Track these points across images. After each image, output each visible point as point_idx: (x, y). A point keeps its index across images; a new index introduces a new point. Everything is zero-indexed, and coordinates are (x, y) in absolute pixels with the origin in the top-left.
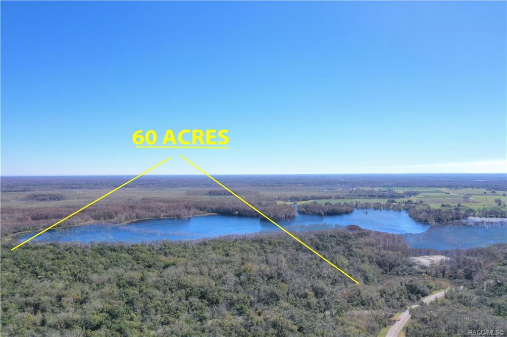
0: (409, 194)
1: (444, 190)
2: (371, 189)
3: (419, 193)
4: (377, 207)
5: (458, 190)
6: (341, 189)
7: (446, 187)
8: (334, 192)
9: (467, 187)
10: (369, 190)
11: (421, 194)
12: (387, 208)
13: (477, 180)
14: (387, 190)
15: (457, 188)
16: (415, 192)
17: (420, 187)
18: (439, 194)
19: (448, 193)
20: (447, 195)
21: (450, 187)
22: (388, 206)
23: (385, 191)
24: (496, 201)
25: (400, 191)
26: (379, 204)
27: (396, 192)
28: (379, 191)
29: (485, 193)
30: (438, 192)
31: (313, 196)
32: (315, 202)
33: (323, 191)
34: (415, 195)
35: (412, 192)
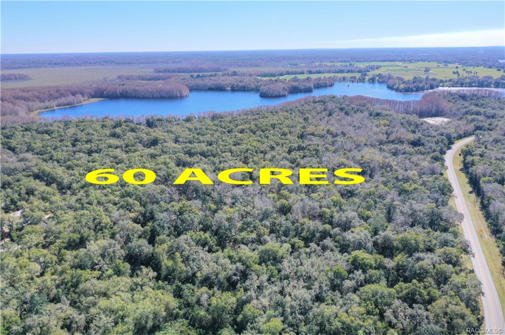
0: (372, 68)
1: (400, 64)
2: (332, 64)
4: (353, 80)
5: (412, 64)
7: (399, 61)
8: (299, 68)
9: (418, 61)
10: (332, 65)
11: (382, 68)
13: (421, 54)
14: (348, 65)
15: (410, 61)
16: (377, 66)
17: (375, 61)
18: (398, 68)
19: (407, 67)
20: (405, 68)
21: (403, 61)
22: (364, 80)
25: (362, 66)
26: (355, 78)
27: (358, 66)
28: (341, 65)
29: (438, 66)
31: (287, 71)
32: (296, 77)
33: (288, 67)
34: (377, 68)
35: (374, 66)
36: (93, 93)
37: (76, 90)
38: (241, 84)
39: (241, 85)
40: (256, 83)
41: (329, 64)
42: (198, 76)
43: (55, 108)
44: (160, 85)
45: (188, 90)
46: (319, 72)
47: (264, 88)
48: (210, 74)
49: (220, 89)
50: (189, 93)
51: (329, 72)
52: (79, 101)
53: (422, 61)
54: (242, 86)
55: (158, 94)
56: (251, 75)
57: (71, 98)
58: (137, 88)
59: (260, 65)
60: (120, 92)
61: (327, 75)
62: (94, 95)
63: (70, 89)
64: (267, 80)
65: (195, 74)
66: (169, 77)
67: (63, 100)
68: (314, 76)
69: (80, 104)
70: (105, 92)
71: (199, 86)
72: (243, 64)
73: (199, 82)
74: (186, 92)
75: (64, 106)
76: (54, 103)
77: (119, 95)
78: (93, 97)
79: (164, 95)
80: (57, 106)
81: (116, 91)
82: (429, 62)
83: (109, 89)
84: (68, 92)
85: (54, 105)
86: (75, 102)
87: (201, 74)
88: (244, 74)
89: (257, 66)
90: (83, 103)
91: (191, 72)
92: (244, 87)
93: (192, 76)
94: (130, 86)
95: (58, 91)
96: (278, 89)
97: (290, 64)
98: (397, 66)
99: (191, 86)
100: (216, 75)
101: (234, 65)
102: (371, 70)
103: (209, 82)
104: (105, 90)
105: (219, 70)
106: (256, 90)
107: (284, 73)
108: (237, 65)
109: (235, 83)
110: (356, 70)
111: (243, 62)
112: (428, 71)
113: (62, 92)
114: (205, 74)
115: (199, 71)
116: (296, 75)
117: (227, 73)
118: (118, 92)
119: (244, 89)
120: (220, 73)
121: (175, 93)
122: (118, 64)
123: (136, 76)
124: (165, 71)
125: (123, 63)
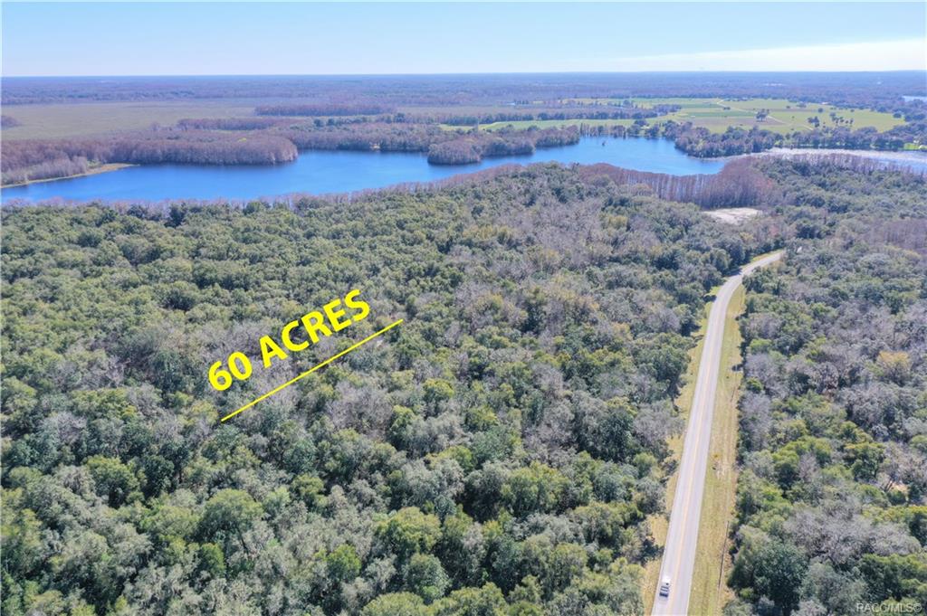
0: (664, 110)
1: (719, 102)
2: (594, 101)
3: (679, 107)
4: (618, 133)
5: (741, 102)
6: (541, 102)
7: (721, 97)
9: (755, 97)
10: (592, 104)
11: (683, 110)
12: (634, 133)
13: (767, 85)
14: (622, 104)
15: (740, 98)
16: (673, 106)
17: (676, 96)
18: (713, 110)
19: (729, 108)
20: (726, 111)
21: (727, 96)
22: (637, 132)
23: (619, 106)
24: (811, 121)
25: (646, 105)
26: (619, 128)
27: (639, 106)
28: (609, 104)
29: (788, 107)
30: (711, 106)
31: (501, 115)
32: (510, 126)
33: (509, 106)
34: (673, 111)
35: (667, 105)
36: (112, 154)
37: (80, 148)
38: (401, 139)
39: (398, 141)
41: (587, 101)
42: (330, 122)
43: (28, 182)
44: (243, 140)
45: (296, 150)
46: (560, 117)
47: (437, 148)
48: (352, 118)
49: (359, 148)
50: (297, 154)
51: (580, 116)
52: (77, 169)
53: (762, 96)
54: (400, 143)
55: (234, 156)
56: (430, 121)
57: (63, 164)
58: (197, 145)
59: (458, 103)
60: (163, 152)
61: (569, 123)
62: (113, 158)
63: (67, 145)
64: (453, 131)
65: (325, 119)
66: (271, 124)
67: (46, 167)
68: (543, 125)
69: (80, 175)
70: (134, 152)
71: (322, 141)
72: (428, 100)
73: (323, 134)
74: (289, 152)
75: (48, 178)
76: (26, 173)
77: (161, 158)
78: (111, 161)
79: (245, 158)
80: (30, 178)
81: (155, 151)
82: (774, 98)
83: (141, 146)
84: (62, 152)
85: (26, 177)
86: (70, 172)
87: (336, 118)
88: (418, 121)
89: (452, 103)
90: (87, 173)
91: (318, 115)
92: (405, 144)
93: (318, 123)
94: (187, 141)
95: (41, 149)
96: (462, 149)
97: (515, 101)
99: (307, 140)
100: (365, 120)
101: (410, 102)
102: (659, 114)
103: (339, 135)
104: (136, 148)
105: (376, 111)
106: (421, 150)
107: (494, 118)
108: (415, 102)
109: (388, 137)
110: (631, 114)
111: (428, 97)
112: (764, 116)
113: (49, 150)
114: (344, 118)
115: (339, 113)
116: (510, 123)
117: (386, 118)
118: (159, 152)
119: (405, 149)
120: (374, 118)
121: (267, 155)
122: (198, 97)
123: (212, 120)
124: (275, 112)
125: (206, 97)
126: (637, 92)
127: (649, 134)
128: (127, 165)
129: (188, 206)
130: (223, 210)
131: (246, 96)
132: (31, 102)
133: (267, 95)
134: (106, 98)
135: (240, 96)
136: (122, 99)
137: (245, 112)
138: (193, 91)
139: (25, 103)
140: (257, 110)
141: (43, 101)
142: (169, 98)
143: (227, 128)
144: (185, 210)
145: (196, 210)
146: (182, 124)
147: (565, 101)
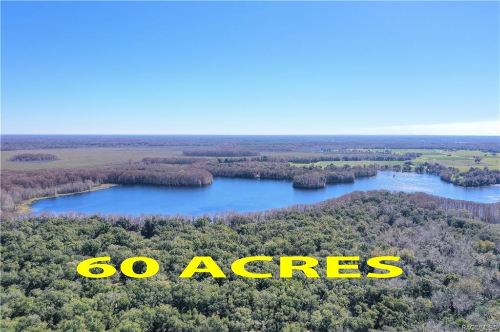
0: (411, 156)
1: (441, 151)
2: (367, 150)
3: (421, 154)
4: (397, 169)
5: (454, 152)
6: (338, 150)
7: (438, 149)
8: (333, 153)
9: (459, 149)
10: (367, 152)
12: (407, 169)
13: (456, 142)
16: (418, 153)
17: (412, 148)
18: (441, 156)
19: (450, 155)
20: (449, 157)
21: (442, 148)
22: (410, 169)
23: (383, 153)
25: (401, 152)
27: (396, 153)
28: (377, 152)
31: (322, 157)
32: (332, 164)
33: (320, 152)
34: (418, 156)
35: (414, 153)
36: (106, 178)
37: (89, 174)
38: (271, 172)
40: (289, 171)
41: (364, 151)
42: (226, 161)
43: (57, 195)
44: (182, 171)
45: (212, 177)
46: (356, 159)
47: (298, 178)
48: (238, 158)
49: (247, 176)
50: (212, 180)
51: (367, 159)
52: (86, 187)
53: (462, 149)
54: (273, 174)
55: (177, 181)
56: (282, 161)
57: (79, 184)
58: (155, 174)
59: (291, 150)
60: (136, 177)
62: (107, 180)
63: (82, 173)
64: (301, 167)
65: (224, 158)
66: (195, 161)
67: (68, 186)
68: (352, 164)
69: (88, 191)
70: (120, 177)
71: (225, 172)
72: (274, 148)
73: (226, 167)
74: (209, 178)
75: (68, 193)
76: (56, 189)
77: (134, 181)
78: (106, 182)
79: (183, 182)
80: (59, 193)
81: (131, 177)
82: (471, 150)
83: (124, 174)
84: (79, 177)
85: (56, 192)
86: (82, 189)
87: (229, 158)
88: (275, 160)
89: (288, 150)
90: (92, 190)
91: (220, 156)
92: (275, 175)
93: (220, 161)
94: (149, 172)
95: (67, 175)
97: (322, 150)
98: (439, 154)
99: (216, 171)
100: (245, 160)
101: (265, 150)
102: (412, 158)
103: (235, 168)
104: (120, 175)
105: (249, 154)
106: (288, 178)
107: (318, 159)
108: (268, 150)
109: (265, 170)
110: (397, 158)
111: (274, 147)
112: (479, 161)
113: (72, 176)
114: (234, 158)
115: (229, 155)
116: (332, 162)
117: (257, 158)
118: (134, 177)
119: (275, 177)
120: (250, 158)
121: (196, 180)
122: (151, 146)
123: (161, 159)
124: (194, 154)
125: (155, 146)
126: (387, 146)
127: (419, 170)
128: (114, 185)
129: (157, 220)
130: (181, 223)
131: (176, 145)
132: (67, 147)
133: (187, 145)
134: (104, 145)
135: (173, 145)
136: (113, 146)
137: (177, 154)
138: (148, 143)
139: (63, 148)
140: (184, 153)
141: (72, 147)
142: (136, 146)
143: (169, 163)
144: (155, 222)
145: (162, 223)
146: (145, 160)
147: (351, 150)
